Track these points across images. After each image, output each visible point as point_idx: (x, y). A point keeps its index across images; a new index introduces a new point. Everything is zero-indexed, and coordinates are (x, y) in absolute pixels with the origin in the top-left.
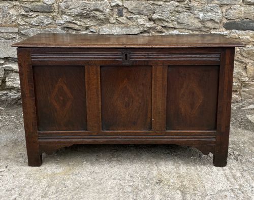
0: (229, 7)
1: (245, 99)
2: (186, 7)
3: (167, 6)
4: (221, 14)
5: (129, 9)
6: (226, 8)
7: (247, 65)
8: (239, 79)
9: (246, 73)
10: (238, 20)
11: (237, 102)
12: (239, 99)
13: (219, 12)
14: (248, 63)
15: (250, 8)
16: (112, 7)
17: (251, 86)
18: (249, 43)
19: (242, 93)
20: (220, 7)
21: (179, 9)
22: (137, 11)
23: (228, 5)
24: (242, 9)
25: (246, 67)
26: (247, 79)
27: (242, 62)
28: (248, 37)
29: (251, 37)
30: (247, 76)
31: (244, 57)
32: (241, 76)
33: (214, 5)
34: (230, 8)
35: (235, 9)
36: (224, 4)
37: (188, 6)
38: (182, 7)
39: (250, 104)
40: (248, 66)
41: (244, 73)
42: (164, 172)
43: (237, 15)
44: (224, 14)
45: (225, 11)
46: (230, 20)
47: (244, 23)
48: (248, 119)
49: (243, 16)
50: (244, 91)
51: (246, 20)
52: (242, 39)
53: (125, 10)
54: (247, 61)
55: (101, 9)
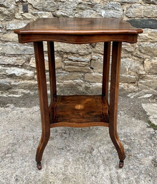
0: (129, 5)
1: (142, 89)
2: (89, 5)
3: (70, 3)
4: (122, 12)
5: (33, 5)
6: (127, 6)
7: (144, 60)
8: (137, 73)
9: (144, 67)
10: (138, 18)
11: (135, 92)
12: (137, 89)
13: (120, 10)
14: (146, 58)
15: (149, 7)
16: (16, 3)
17: (147, 78)
18: (147, 40)
19: (140, 84)
20: (122, 5)
21: (82, 6)
22: (41, 8)
23: (129, 3)
24: (142, 7)
25: (143, 62)
26: (144, 73)
27: (140, 58)
28: (147, 35)
29: (150, 35)
30: (144, 70)
31: (142, 53)
32: (139, 70)
33: (115, 3)
34: (131, 7)
35: (135, 7)
36: (125, 3)
37: (91, 3)
38: (85, 4)
39: (146, 93)
40: (145, 62)
41: (141, 67)
42: (52, 173)
43: (137, 14)
44: (125, 12)
45: (126, 9)
46: (130, 18)
47: (143, 21)
48: (142, 108)
49: (142, 14)
50: (141, 83)
51: (145, 18)
52: (141, 36)
53: (29, 7)
54: (145, 56)
55: (5, 5)
